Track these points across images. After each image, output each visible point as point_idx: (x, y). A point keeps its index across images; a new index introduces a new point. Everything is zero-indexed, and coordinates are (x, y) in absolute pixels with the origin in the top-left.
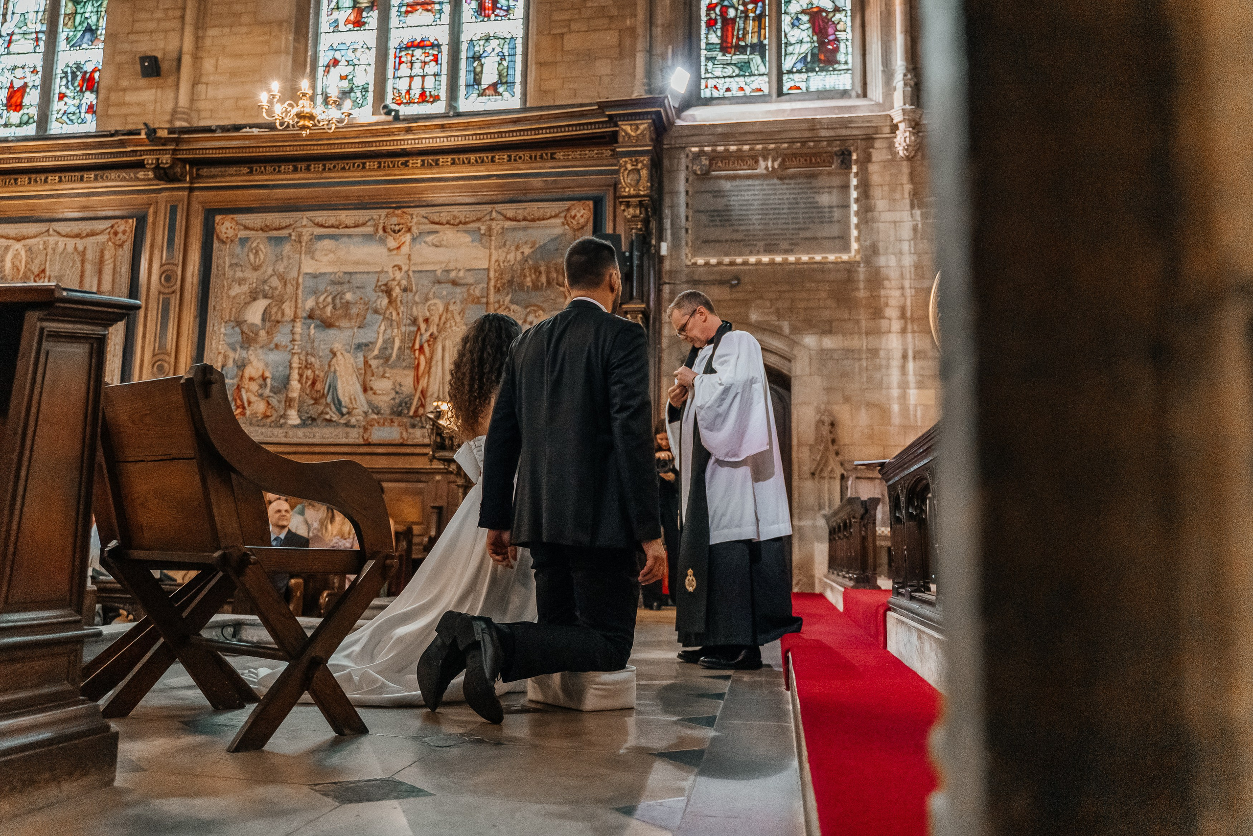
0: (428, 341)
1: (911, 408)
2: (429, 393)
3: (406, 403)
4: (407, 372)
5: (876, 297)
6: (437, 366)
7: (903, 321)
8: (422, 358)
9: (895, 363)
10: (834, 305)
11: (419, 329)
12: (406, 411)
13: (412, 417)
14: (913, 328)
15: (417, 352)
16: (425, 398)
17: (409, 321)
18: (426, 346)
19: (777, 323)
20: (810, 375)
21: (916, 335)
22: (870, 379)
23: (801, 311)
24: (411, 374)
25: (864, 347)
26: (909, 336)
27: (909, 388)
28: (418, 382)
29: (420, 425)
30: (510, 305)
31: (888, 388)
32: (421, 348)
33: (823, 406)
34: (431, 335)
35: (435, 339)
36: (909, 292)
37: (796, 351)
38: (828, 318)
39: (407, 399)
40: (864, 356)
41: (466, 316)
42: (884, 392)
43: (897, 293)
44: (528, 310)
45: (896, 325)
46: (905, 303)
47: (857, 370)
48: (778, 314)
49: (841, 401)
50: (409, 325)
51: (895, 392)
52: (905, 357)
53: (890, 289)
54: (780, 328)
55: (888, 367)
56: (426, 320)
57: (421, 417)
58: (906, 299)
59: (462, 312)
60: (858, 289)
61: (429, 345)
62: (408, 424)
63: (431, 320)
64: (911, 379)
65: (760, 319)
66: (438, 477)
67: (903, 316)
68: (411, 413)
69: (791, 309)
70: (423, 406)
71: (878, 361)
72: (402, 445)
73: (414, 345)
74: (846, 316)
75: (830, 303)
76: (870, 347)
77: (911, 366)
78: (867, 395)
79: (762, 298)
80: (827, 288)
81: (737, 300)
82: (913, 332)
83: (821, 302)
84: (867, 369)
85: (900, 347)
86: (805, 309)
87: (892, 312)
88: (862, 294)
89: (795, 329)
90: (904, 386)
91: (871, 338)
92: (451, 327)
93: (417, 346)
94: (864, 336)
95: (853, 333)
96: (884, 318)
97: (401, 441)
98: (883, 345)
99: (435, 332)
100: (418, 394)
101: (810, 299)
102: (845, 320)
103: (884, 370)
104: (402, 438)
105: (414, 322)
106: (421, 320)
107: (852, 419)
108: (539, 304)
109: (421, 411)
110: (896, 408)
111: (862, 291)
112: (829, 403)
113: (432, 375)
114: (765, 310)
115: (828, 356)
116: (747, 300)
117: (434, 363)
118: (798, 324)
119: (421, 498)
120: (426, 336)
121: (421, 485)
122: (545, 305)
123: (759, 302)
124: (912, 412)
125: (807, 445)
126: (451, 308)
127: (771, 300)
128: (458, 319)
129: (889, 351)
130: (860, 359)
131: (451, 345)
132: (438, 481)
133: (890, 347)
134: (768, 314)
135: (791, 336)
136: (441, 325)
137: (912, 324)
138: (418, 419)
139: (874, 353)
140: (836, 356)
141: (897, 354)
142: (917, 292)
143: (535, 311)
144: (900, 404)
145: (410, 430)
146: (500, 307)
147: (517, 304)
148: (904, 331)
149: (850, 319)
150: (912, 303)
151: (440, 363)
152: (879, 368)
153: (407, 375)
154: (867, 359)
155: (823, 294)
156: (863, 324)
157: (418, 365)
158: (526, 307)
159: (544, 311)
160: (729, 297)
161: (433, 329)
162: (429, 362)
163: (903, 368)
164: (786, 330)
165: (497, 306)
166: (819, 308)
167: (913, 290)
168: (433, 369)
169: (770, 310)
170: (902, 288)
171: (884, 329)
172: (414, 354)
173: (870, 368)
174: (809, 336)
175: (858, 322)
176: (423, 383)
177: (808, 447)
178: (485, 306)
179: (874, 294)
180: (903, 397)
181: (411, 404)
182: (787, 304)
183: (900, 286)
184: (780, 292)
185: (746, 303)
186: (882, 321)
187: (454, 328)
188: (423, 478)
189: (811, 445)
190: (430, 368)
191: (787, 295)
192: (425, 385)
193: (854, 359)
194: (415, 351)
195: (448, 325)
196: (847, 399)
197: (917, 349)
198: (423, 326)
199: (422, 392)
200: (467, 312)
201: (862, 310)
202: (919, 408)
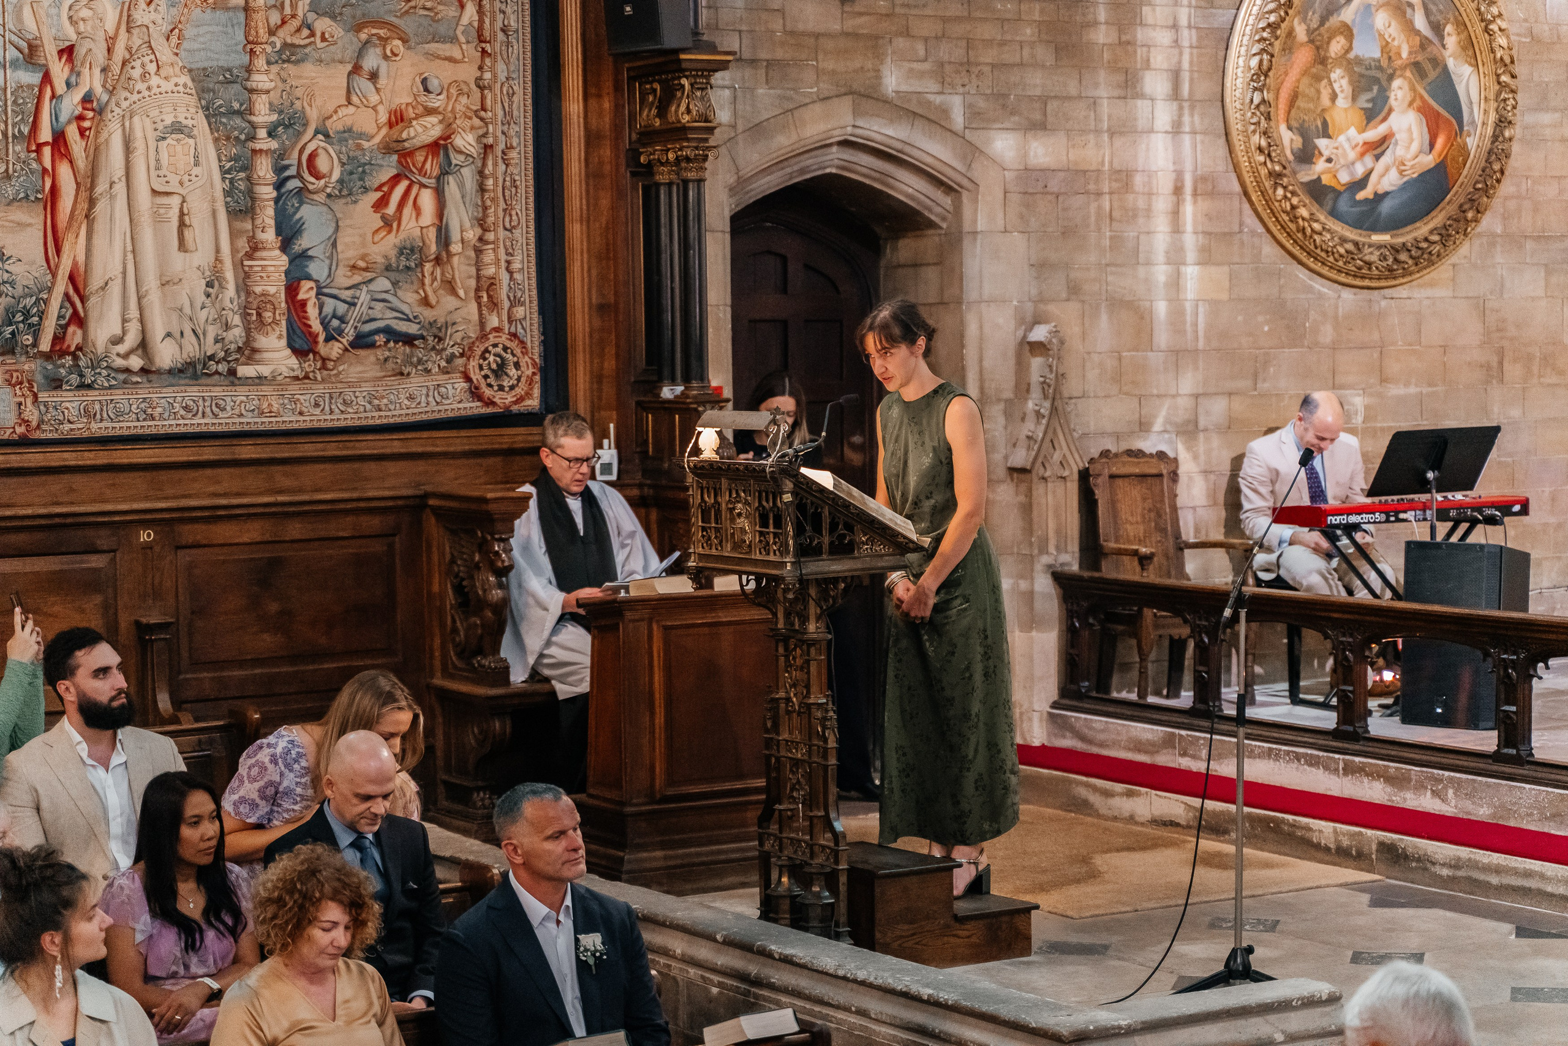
0: (80, 118)
1: (1188, 307)
2: (95, 283)
3: (27, 314)
4: (18, 214)
5: (1126, 45)
6: (112, 198)
7: (1175, 104)
8: (64, 171)
9: (1162, 204)
10: (1050, 60)
11: (47, 78)
12: (28, 339)
13: (47, 356)
14: (1192, 123)
15: (47, 151)
16: (83, 300)
17: (11, 53)
18: (72, 132)
19: (938, 99)
20: (1006, 231)
21: (1199, 137)
22: (1117, 241)
23: (987, 69)
24: (34, 219)
25: (1106, 167)
26: (1187, 139)
27: (1184, 264)
28: (58, 251)
29: (74, 379)
30: (311, 16)
31: (1149, 263)
32: (59, 140)
33: (1029, 307)
34: (87, 99)
35: (100, 112)
36: (1187, 37)
37: (978, 172)
38: (1038, 92)
39: (29, 301)
40: (1106, 189)
41: (186, 45)
42: (1141, 271)
43: (1164, 37)
44: (363, 36)
45: (1164, 115)
46: (1180, 62)
47: (1093, 219)
48: (940, 73)
49: (1064, 295)
50: (15, 64)
51: (1161, 273)
52: (1178, 190)
53: (1154, 26)
54: (945, 112)
55: (1148, 212)
56: (68, 52)
57: (76, 358)
58: (1181, 54)
59: (174, 32)
60: (1096, 23)
61: (82, 132)
62: (39, 378)
63: (80, 52)
64: (1190, 241)
65: (904, 88)
66: (145, 536)
67: (1175, 94)
68: (45, 345)
69: (967, 66)
70: (78, 320)
71: (1130, 197)
72: (25, 442)
73: (35, 127)
74: (1073, 89)
75: (1045, 55)
76: (1116, 166)
77: (1189, 209)
78: (1110, 278)
79: (907, 33)
80: (1037, 17)
81: (855, 36)
82: (1194, 132)
83: (1026, 52)
84: (1111, 218)
85: (1171, 167)
86: (993, 66)
87: (1156, 84)
88: (1102, 36)
89: (974, 115)
90: (1176, 259)
91: (1118, 142)
92: (145, 76)
93: (45, 134)
94: (1106, 137)
95: (1083, 132)
96: (1142, 96)
97: (20, 430)
98: (1140, 164)
99: (98, 90)
100: (62, 286)
101: (1003, 43)
102: (1069, 98)
103: (1141, 221)
104: (27, 422)
105: (31, 54)
106: (50, 50)
107: (1084, 336)
108: (393, 19)
109: (75, 337)
110: (1161, 308)
111: (1103, 27)
112: (1041, 299)
113: (100, 226)
114: (915, 65)
115: (1041, 184)
116: (877, 38)
117: (101, 187)
118: (982, 104)
119: (98, 599)
120: (71, 104)
121: (97, 562)
122: (407, 25)
123: (900, 42)
124: (1188, 318)
125: (999, 400)
126: (142, 15)
127: (926, 40)
128: (165, 53)
129: (1150, 174)
130: (1099, 194)
131: (151, 136)
132: (148, 547)
133: (1154, 168)
134: (922, 75)
135: (968, 135)
136: (116, 69)
137: (1192, 115)
138: (68, 361)
139: (1124, 178)
140: (1054, 186)
141: (1164, 184)
142: (1200, 38)
143: (384, 41)
144: (1169, 300)
145: (43, 396)
146: (284, 22)
147: (333, 17)
148: (1176, 129)
149: (1080, 97)
150: (1191, 63)
151: (120, 188)
152: (1132, 215)
153: (21, 225)
154: (1111, 193)
155: (1028, 31)
156: (1105, 108)
157: (54, 191)
158: (358, 28)
159: (405, 41)
160: (837, 27)
161: (92, 81)
162: (87, 185)
163: (1176, 213)
164: (958, 119)
165: (275, 18)
166: (1021, 64)
167: (1194, 31)
168: (100, 207)
169: (926, 66)
170: (1175, 27)
171: (1141, 124)
172: (39, 160)
173: (1116, 214)
174: (1004, 135)
175: (1094, 103)
176: (74, 250)
177: (1002, 406)
178: (241, 16)
179: (1124, 38)
180: (1176, 283)
181: (41, 315)
182: (959, 53)
183: (1171, 23)
184: (945, 20)
185: (874, 44)
186: (1139, 102)
187: (155, 81)
188: (103, 539)
189: (1006, 401)
190: (92, 202)
191: (959, 29)
192: (81, 259)
193: (1087, 193)
194: (40, 146)
195: (136, 73)
196: (1074, 290)
197: (1199, 172)
198: (59, 72)
199: (72, 278)
200: (189, 32)
201: (1102, 76)
202: (1201, 310)
